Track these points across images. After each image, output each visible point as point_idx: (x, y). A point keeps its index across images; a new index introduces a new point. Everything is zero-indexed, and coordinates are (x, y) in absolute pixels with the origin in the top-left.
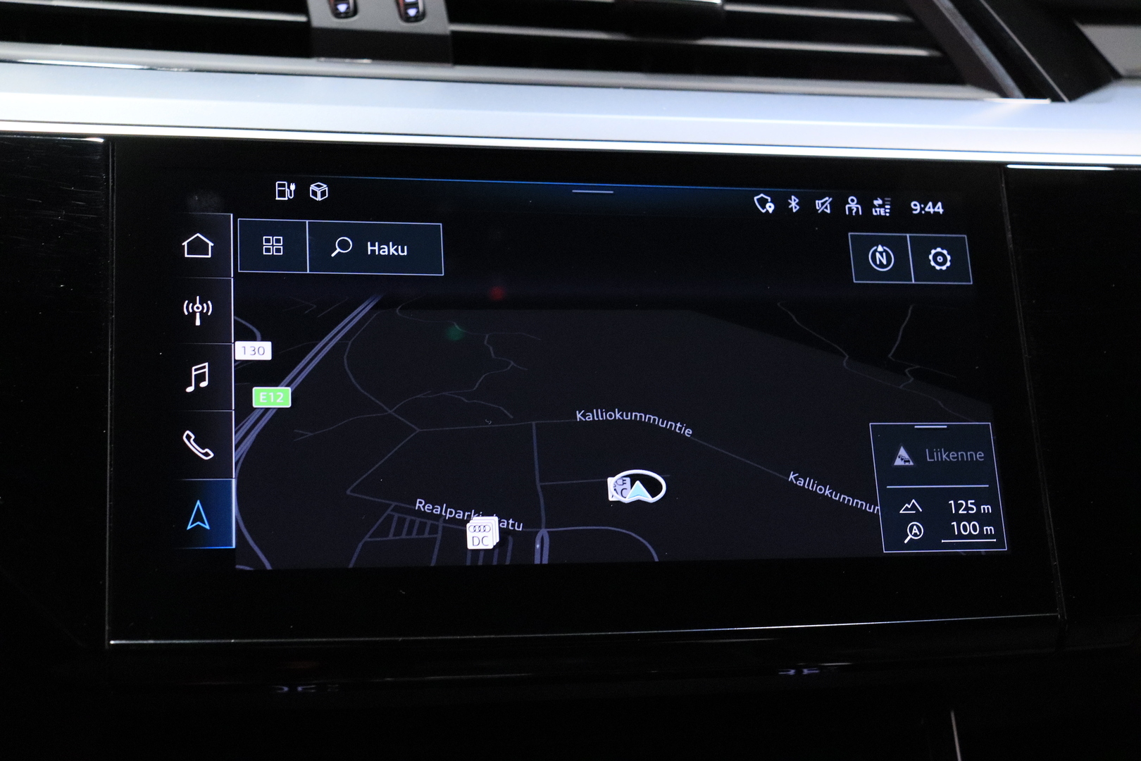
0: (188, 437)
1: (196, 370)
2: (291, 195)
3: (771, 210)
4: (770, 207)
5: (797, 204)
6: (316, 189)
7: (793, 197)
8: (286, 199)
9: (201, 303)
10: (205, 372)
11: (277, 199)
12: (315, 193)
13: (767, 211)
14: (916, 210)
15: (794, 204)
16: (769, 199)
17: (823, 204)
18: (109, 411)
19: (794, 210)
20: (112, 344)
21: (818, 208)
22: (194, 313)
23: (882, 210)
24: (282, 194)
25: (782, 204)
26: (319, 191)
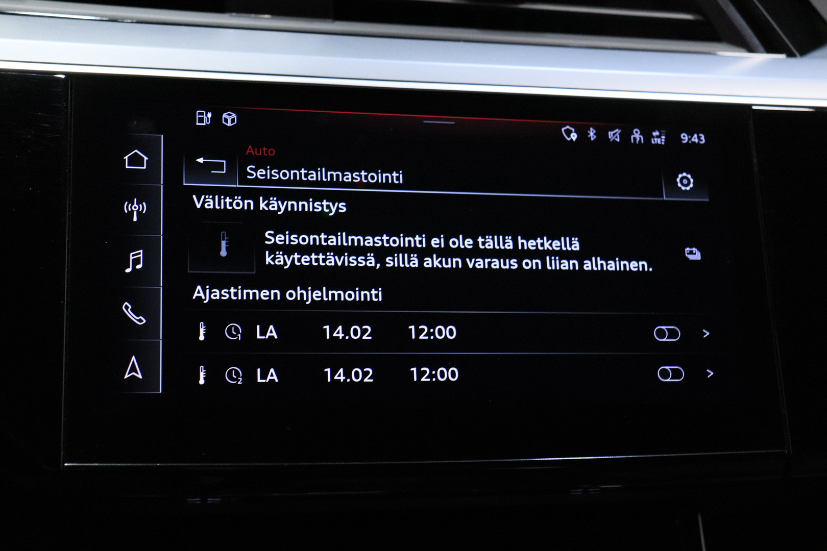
0: (127, 307)
1: (133, 255)
2: (208, 121)
3: (574, 139)
4: (574, 136)
5: (595, 134)
6: (227, 117)
7: (591, 129)
8: (204, 124)
9: (138, 204)
10: (140, 257)
11: (197, 124)
12: (226, 120)
13: (572, 139)
14: (685, 140)
15: (592, 134)
16: (573, 130)
17: (614, 134)
18: (66, 287)
19: (592, 139)
20: (68, 234)
21: (610, 137)
22: (132, 211)
23: (659, 140)
24: (201, 120)
25: (583, 134)
26: (229, 118)
